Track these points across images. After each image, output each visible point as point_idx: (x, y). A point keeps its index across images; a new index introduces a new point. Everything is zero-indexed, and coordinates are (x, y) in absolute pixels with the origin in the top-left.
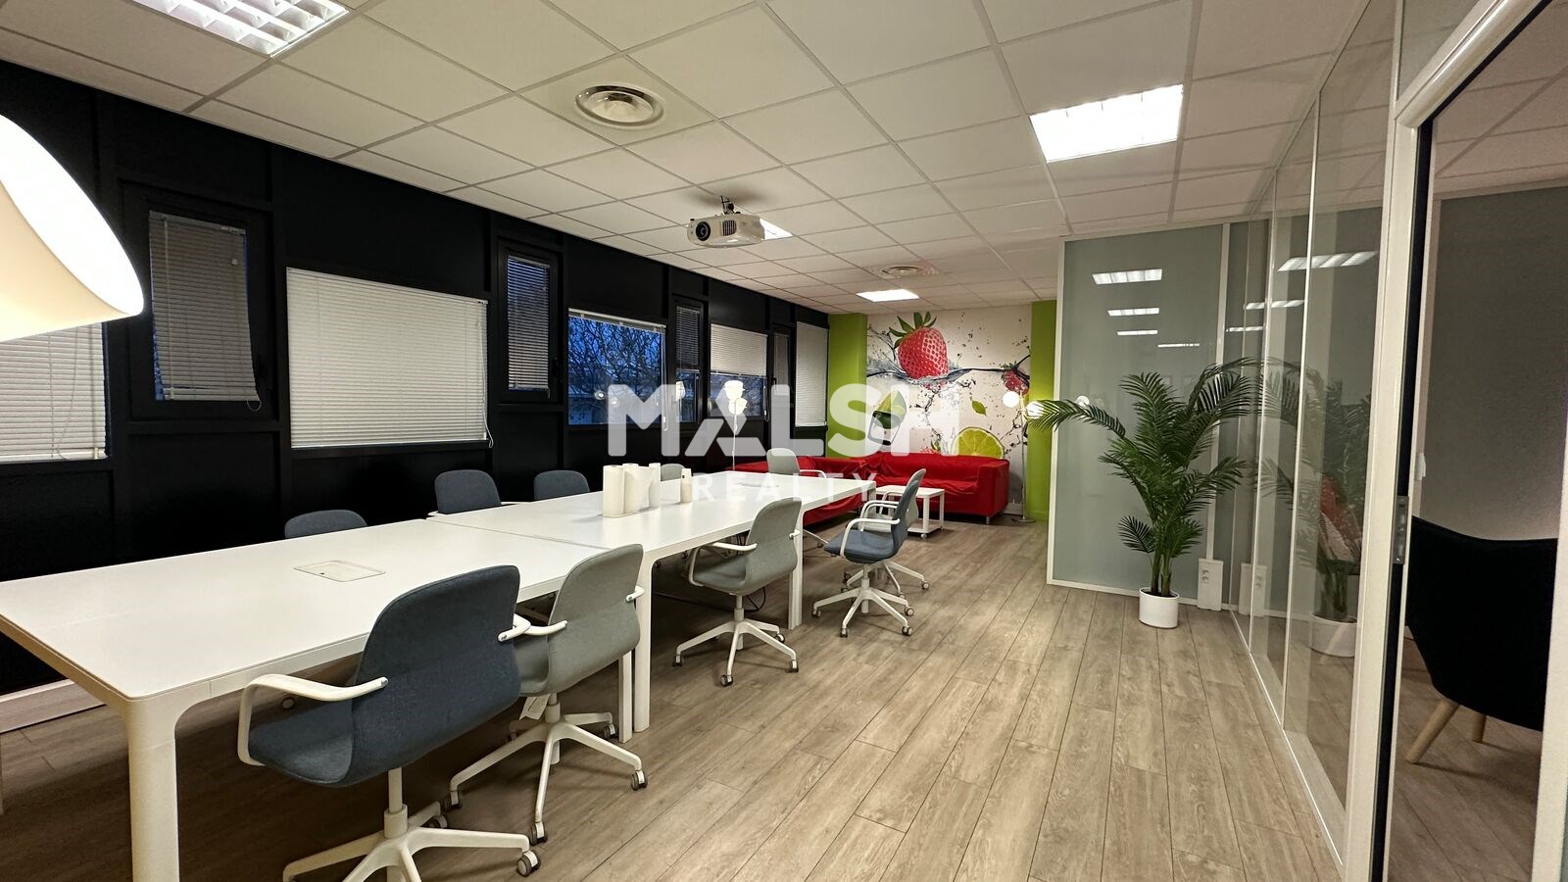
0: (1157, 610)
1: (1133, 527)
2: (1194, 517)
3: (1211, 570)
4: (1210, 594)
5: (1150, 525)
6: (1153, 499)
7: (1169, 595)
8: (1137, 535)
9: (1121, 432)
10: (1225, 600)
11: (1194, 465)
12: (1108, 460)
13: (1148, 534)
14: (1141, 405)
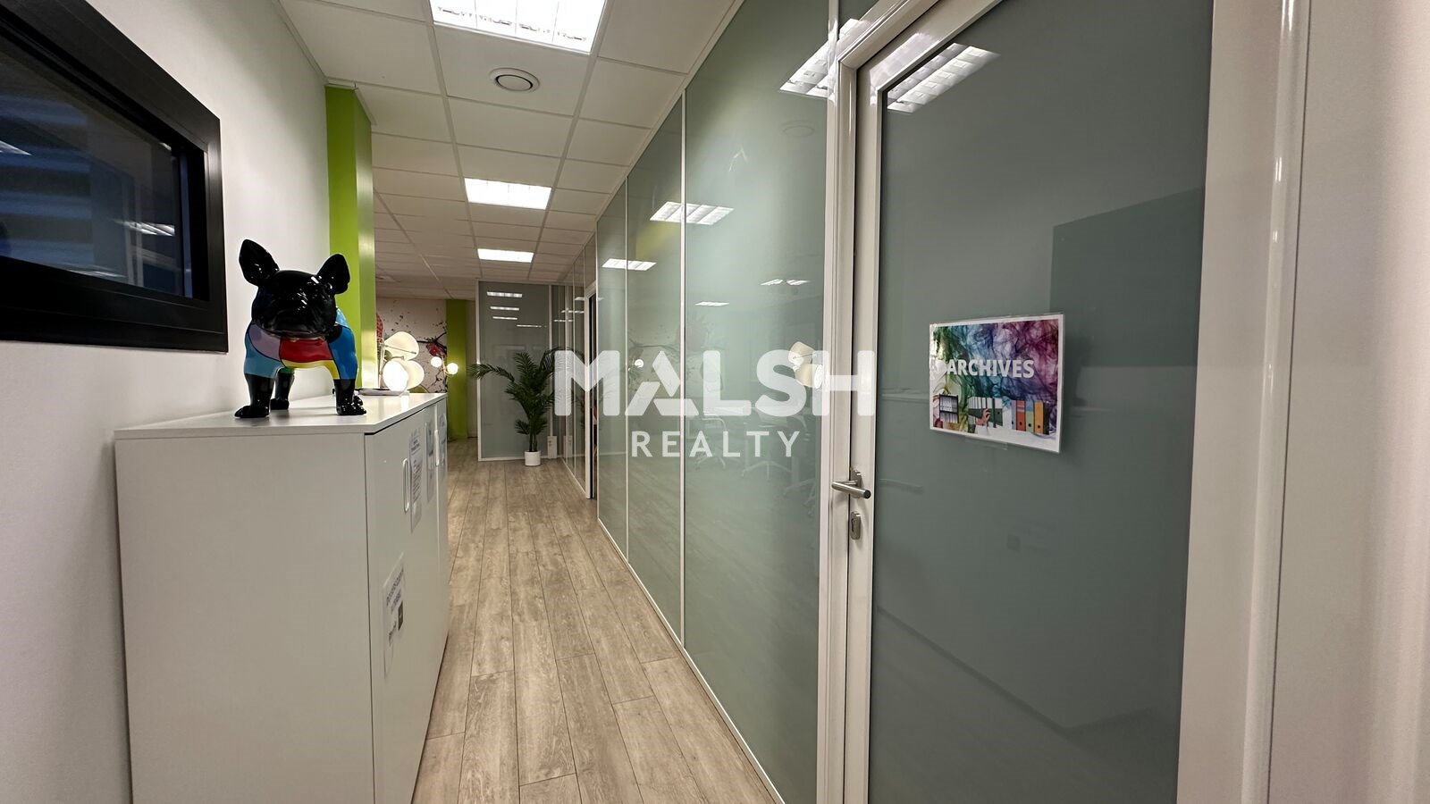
0: (532, 458)
1: (520, 424)
2: (544, 416)
3: (553, 439)
4: (552, 452)
5: (527, 422)
6: (527, 408)
7: (536, 451)
8: (522, 428)
9: (512, 379)
10: (558, 454)
11: (543, 392)
12: (508, 392)
13: (526, 426)
14: (520, 366)
